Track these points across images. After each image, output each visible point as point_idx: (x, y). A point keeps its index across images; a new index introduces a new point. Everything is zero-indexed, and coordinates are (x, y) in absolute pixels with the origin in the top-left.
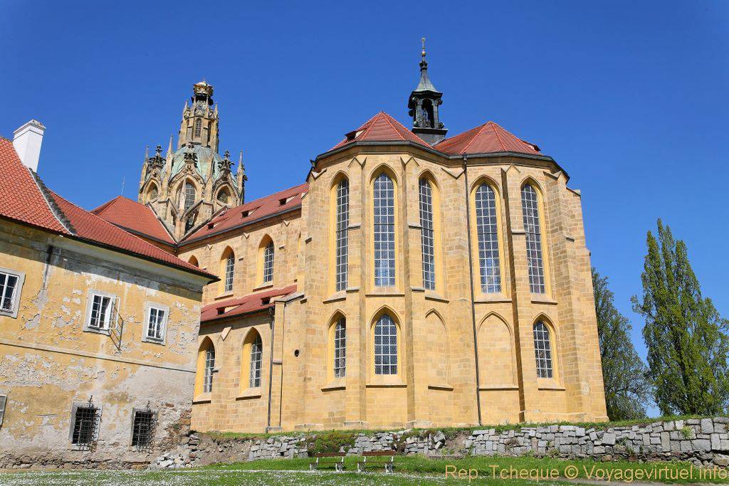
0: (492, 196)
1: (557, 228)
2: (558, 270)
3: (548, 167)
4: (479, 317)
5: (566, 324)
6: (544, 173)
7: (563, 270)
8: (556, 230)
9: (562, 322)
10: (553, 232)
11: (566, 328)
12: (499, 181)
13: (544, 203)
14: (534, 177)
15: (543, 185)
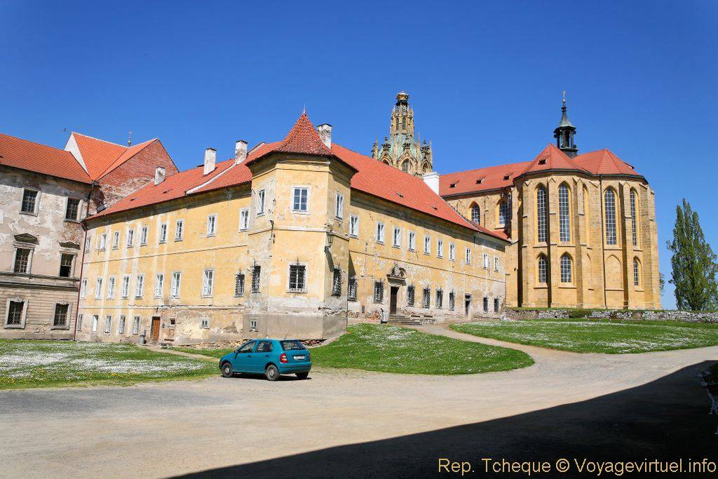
0: (613, 196)
1: (645, 214)
3: (642, 182)
4: (606, 257)
5: (647, 261)
6: (640, 185)
8: (645, 215)
9: (643, 260)
10: (642, 215)
11: (647, 263)
12: (618, 189)
13: (638, 200)
14: (634, 187)
15: (638, 191)
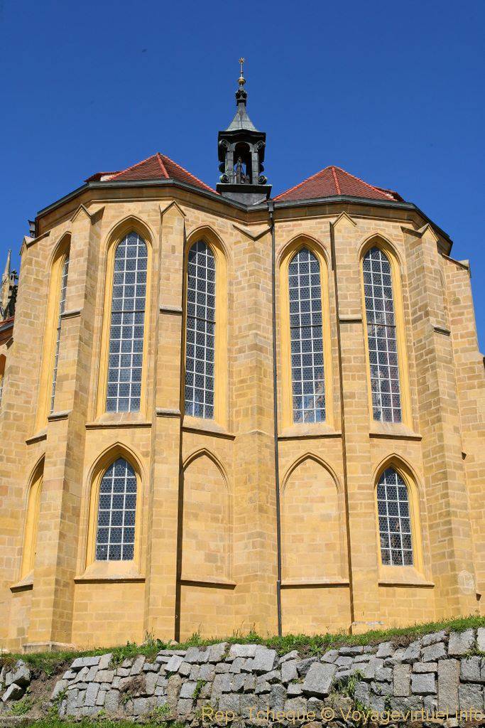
1: (421, 313)
2: (423, 383)
3: (410, 220)
4: (286, 462)
5: (434, 471)
6: (403, 229)
7: (430, 381)
8: (420, 318)
9: (428, 469)
11: (435, 479)
12: (326, 241)
13: (402, 276)
14: (385, 235)
15: (400, 249)
